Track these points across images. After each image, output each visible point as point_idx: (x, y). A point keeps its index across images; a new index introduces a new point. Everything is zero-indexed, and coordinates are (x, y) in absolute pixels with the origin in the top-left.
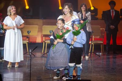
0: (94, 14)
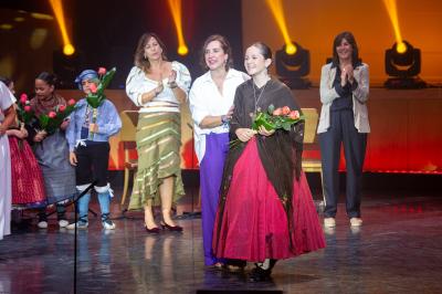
0: (296, 68)
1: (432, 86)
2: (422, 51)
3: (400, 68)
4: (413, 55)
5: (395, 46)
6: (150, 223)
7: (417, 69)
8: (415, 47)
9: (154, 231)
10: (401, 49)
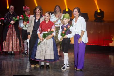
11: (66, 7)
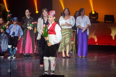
1: (101, 22)
2: (99, 13)
3: (93, 18)
4: (96, 14)
5: (92, 12)
6: (64, 55)
7: (97, 18)
8: (97, 12)
9: (64, 58)
10: (93, 13)
11: (93, 10)
